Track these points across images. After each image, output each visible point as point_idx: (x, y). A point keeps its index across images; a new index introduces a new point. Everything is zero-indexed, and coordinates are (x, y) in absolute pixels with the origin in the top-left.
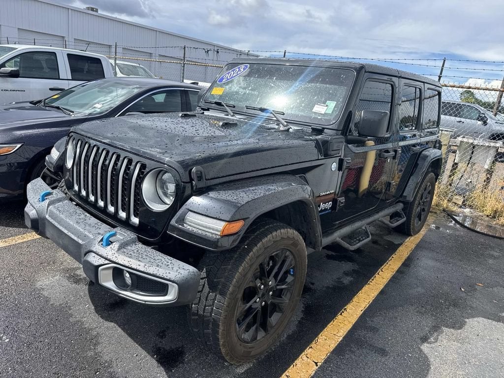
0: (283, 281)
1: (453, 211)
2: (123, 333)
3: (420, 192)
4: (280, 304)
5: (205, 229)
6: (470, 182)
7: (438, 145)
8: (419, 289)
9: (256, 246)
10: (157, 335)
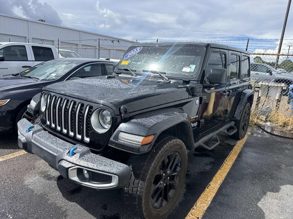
0: (175, 170)
1: (260, 125)
2: (81, 208)
3: (243, 114)
4: (174, 185)
5: (131, 142)
6: (269, 107)
7: (250, 87)
8: (250, 170)
9: (161, 150)
10: (102, 208)
